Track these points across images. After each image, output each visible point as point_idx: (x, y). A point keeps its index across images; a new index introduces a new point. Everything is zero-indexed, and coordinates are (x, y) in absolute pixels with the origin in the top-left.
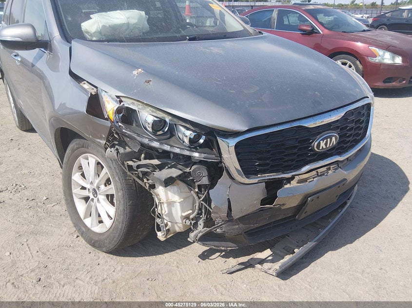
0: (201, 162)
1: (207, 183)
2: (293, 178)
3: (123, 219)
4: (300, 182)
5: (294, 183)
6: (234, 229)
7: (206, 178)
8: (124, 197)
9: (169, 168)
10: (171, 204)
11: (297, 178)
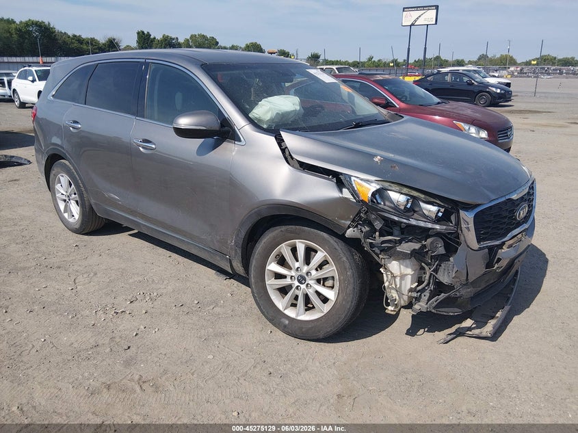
0: (439, 234)
1: (444, 252)
2: (503, 243)
3: (353, 298)
4: (510, 246)
5: (505, 249)
6: (468, 292)
7: (443, 247)
8: (353, 275)
9: (407, 242)
10: (403, 277)
11: (507, 243)
